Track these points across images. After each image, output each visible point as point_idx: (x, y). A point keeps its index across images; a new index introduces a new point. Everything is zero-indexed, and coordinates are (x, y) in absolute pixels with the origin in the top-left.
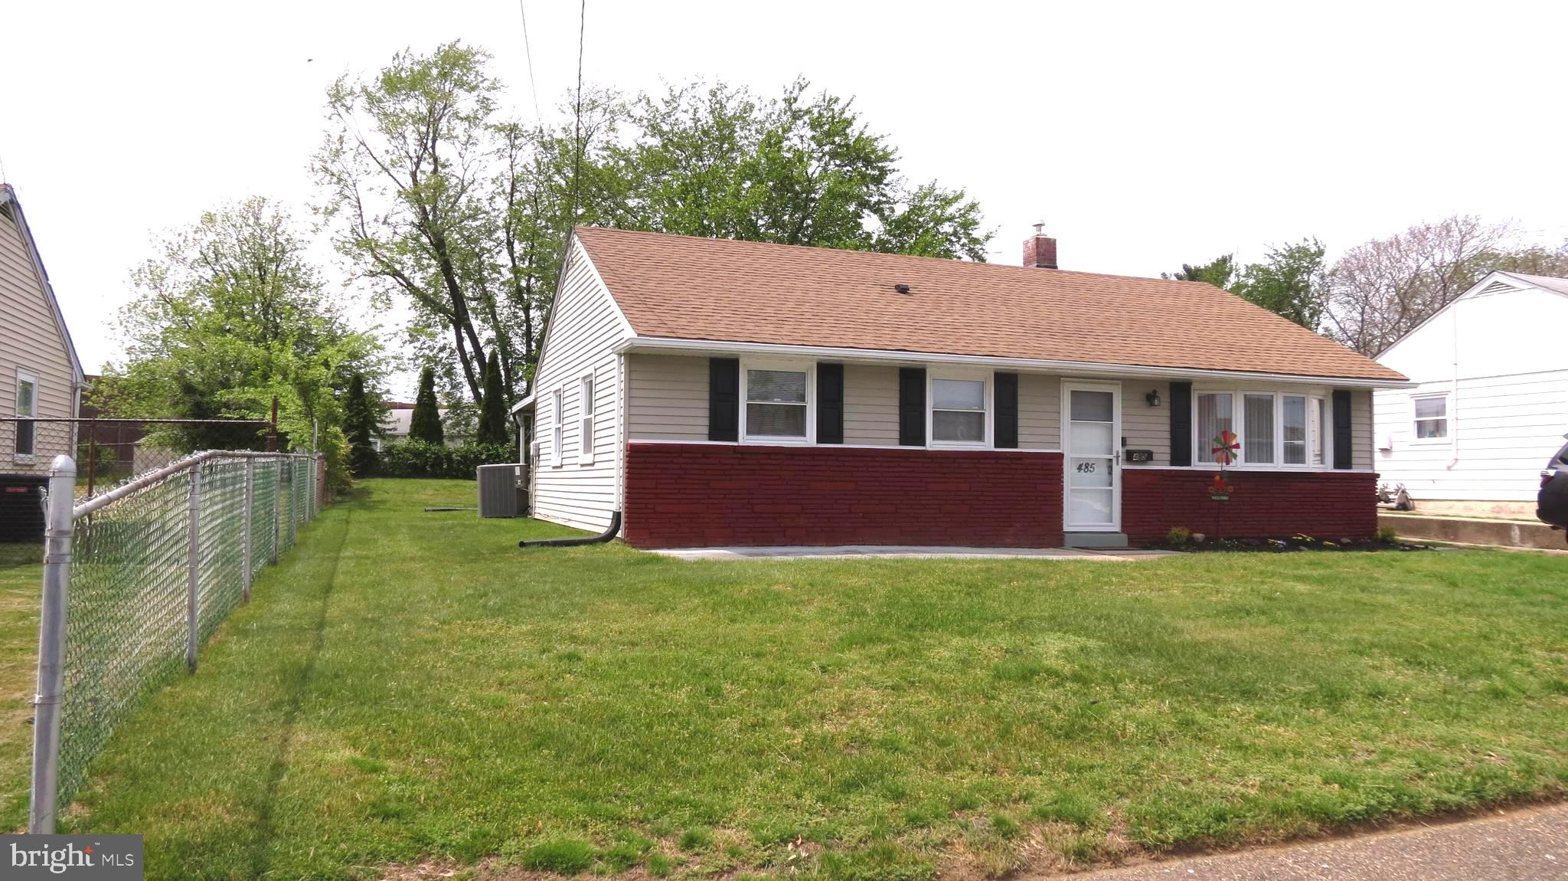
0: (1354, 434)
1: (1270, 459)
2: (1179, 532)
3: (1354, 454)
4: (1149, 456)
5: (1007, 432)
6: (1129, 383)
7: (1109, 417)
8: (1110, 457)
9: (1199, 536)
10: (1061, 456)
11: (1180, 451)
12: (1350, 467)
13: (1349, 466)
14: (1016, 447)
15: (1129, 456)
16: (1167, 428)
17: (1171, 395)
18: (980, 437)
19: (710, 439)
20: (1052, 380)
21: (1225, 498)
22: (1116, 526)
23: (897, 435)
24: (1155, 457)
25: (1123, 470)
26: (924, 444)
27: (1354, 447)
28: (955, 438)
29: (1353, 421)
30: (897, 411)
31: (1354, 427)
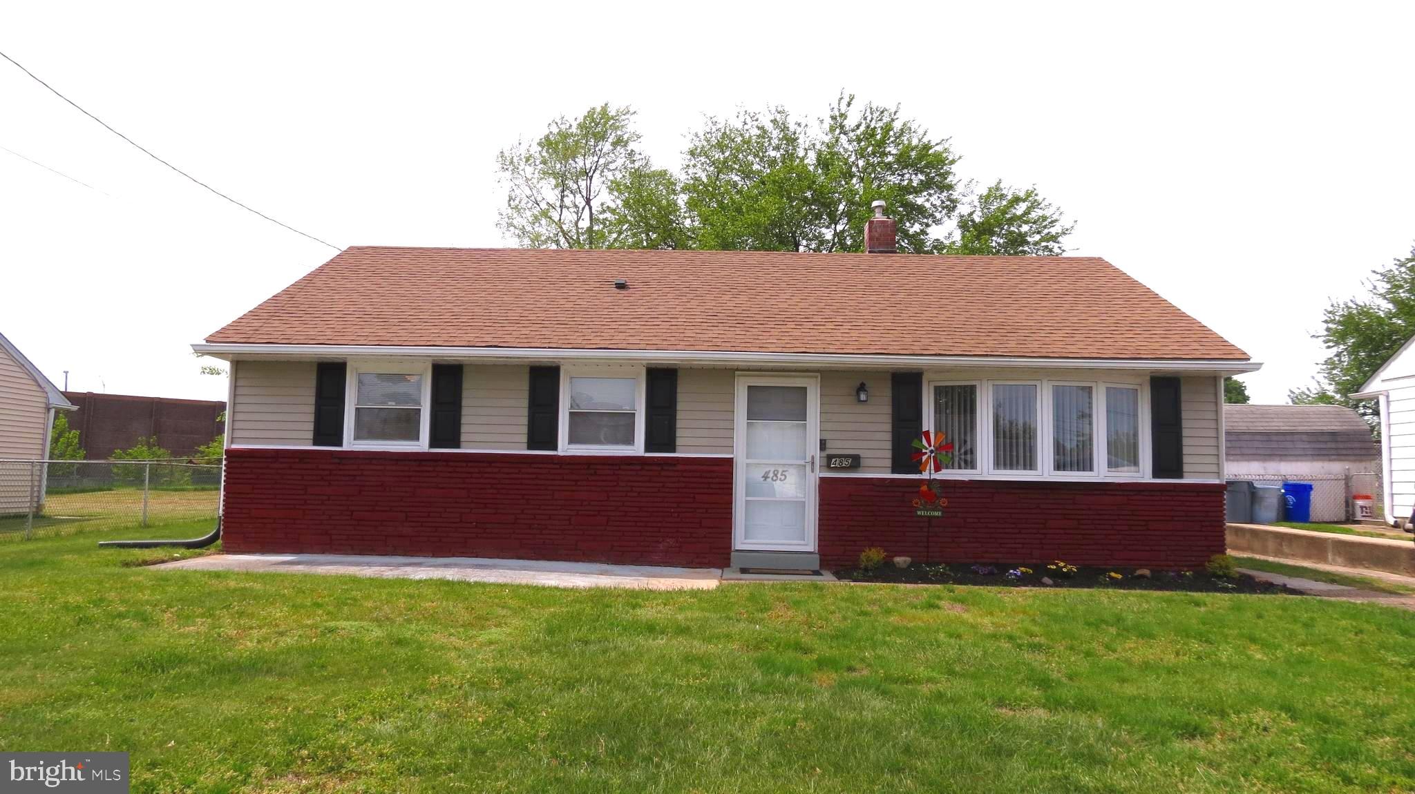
0: (1185, 433)
1: (1030, 464)
2: (874, 555)
3: (1186, 459)
4: (855, 462)
5: (661, 433)
6: (829, 376)
7: (803, 416)
8: (802, 462)
9: (901, 560)
10: (730, 462)
11: (906, 456)
12: (1181, 477)
13: (1179, 473)
14: (674, 451)
15: (829, 460)
16: (889, 427)
17: (893, 389)
18: (630, 440)
19: (315, 444)
20: (724, 375)
21: (936, 514)
22: (809, 543)
23: (524, 439)
24: (863, 462)
25: (822, 479)
26: (555, 448)
27: (1185, 450)
28: (598, 442)
29: (1184, 415)
30: (525, 412)
31: (1185, 424)
